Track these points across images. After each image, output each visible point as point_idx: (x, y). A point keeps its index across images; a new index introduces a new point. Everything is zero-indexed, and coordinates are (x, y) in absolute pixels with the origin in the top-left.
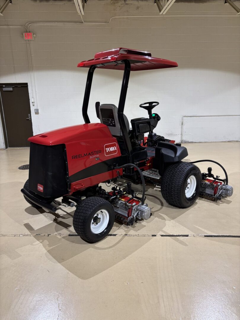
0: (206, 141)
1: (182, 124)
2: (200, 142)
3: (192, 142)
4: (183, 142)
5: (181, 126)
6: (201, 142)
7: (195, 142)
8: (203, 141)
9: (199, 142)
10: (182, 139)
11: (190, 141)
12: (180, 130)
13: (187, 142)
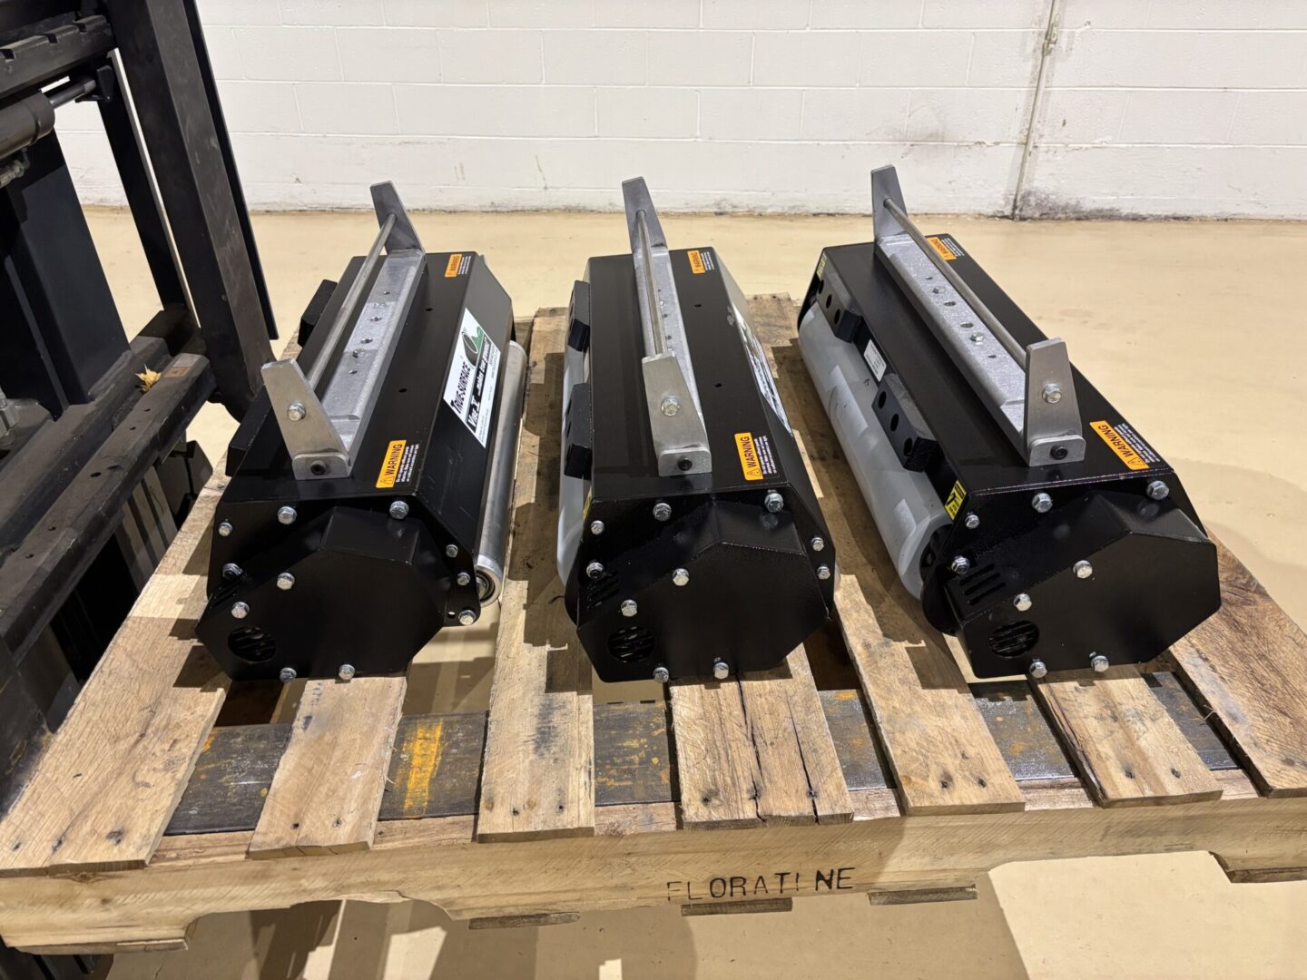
0: (1230, 209)
1: (1048, 43)
2: (1181, 213)
3: (1109, 216)
4: (1028, 212)
5: (1028, 68)
6: (1187, 219)
7: (1136, 218)
8: (1209, 211)
9: (1167, 218)
10: (1025, 187)
11: (1088, 205)
12: (1021, 96)
13: (1064, 209)
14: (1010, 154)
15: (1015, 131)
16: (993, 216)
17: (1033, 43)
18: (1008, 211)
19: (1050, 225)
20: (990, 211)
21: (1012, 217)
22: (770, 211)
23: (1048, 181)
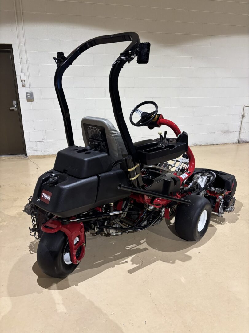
1: (243, 116)
4: (240, 142)
5: (240, 120)
10: (240, 138)
12: (239, 125)
13: (245, 141)
14: (238, 133)
15: (238, 130)
16: (235, 143)
17: (241, 117)
18: (237, 142)
19: (243, 144)
20: (235, 142)
21: (238, 143)
22: (202, 145)
23: (243, 137)
